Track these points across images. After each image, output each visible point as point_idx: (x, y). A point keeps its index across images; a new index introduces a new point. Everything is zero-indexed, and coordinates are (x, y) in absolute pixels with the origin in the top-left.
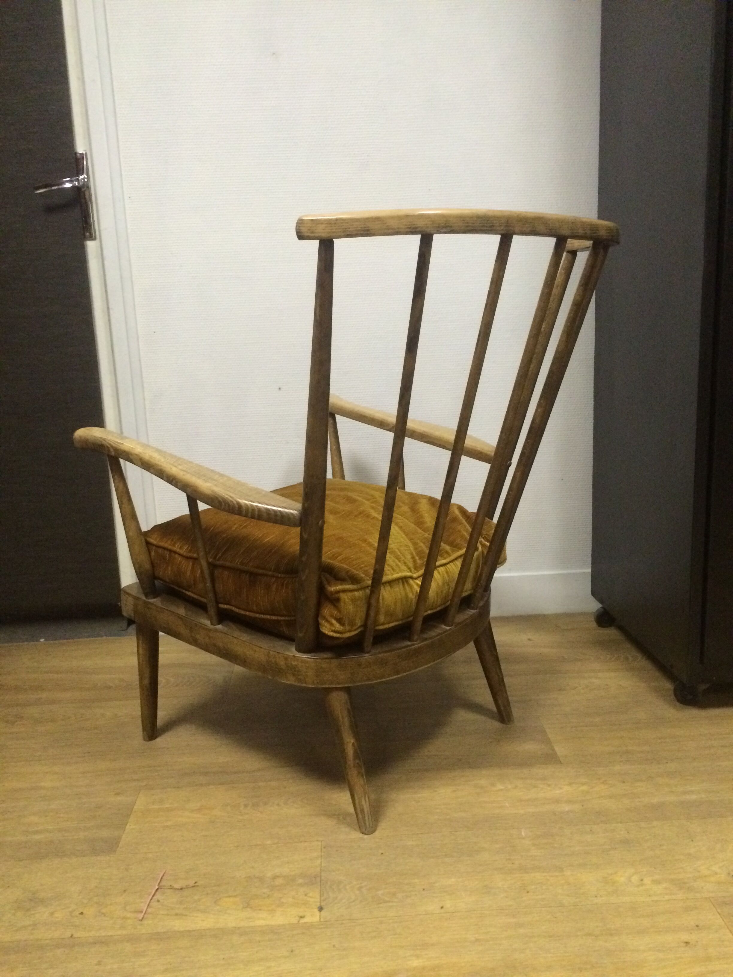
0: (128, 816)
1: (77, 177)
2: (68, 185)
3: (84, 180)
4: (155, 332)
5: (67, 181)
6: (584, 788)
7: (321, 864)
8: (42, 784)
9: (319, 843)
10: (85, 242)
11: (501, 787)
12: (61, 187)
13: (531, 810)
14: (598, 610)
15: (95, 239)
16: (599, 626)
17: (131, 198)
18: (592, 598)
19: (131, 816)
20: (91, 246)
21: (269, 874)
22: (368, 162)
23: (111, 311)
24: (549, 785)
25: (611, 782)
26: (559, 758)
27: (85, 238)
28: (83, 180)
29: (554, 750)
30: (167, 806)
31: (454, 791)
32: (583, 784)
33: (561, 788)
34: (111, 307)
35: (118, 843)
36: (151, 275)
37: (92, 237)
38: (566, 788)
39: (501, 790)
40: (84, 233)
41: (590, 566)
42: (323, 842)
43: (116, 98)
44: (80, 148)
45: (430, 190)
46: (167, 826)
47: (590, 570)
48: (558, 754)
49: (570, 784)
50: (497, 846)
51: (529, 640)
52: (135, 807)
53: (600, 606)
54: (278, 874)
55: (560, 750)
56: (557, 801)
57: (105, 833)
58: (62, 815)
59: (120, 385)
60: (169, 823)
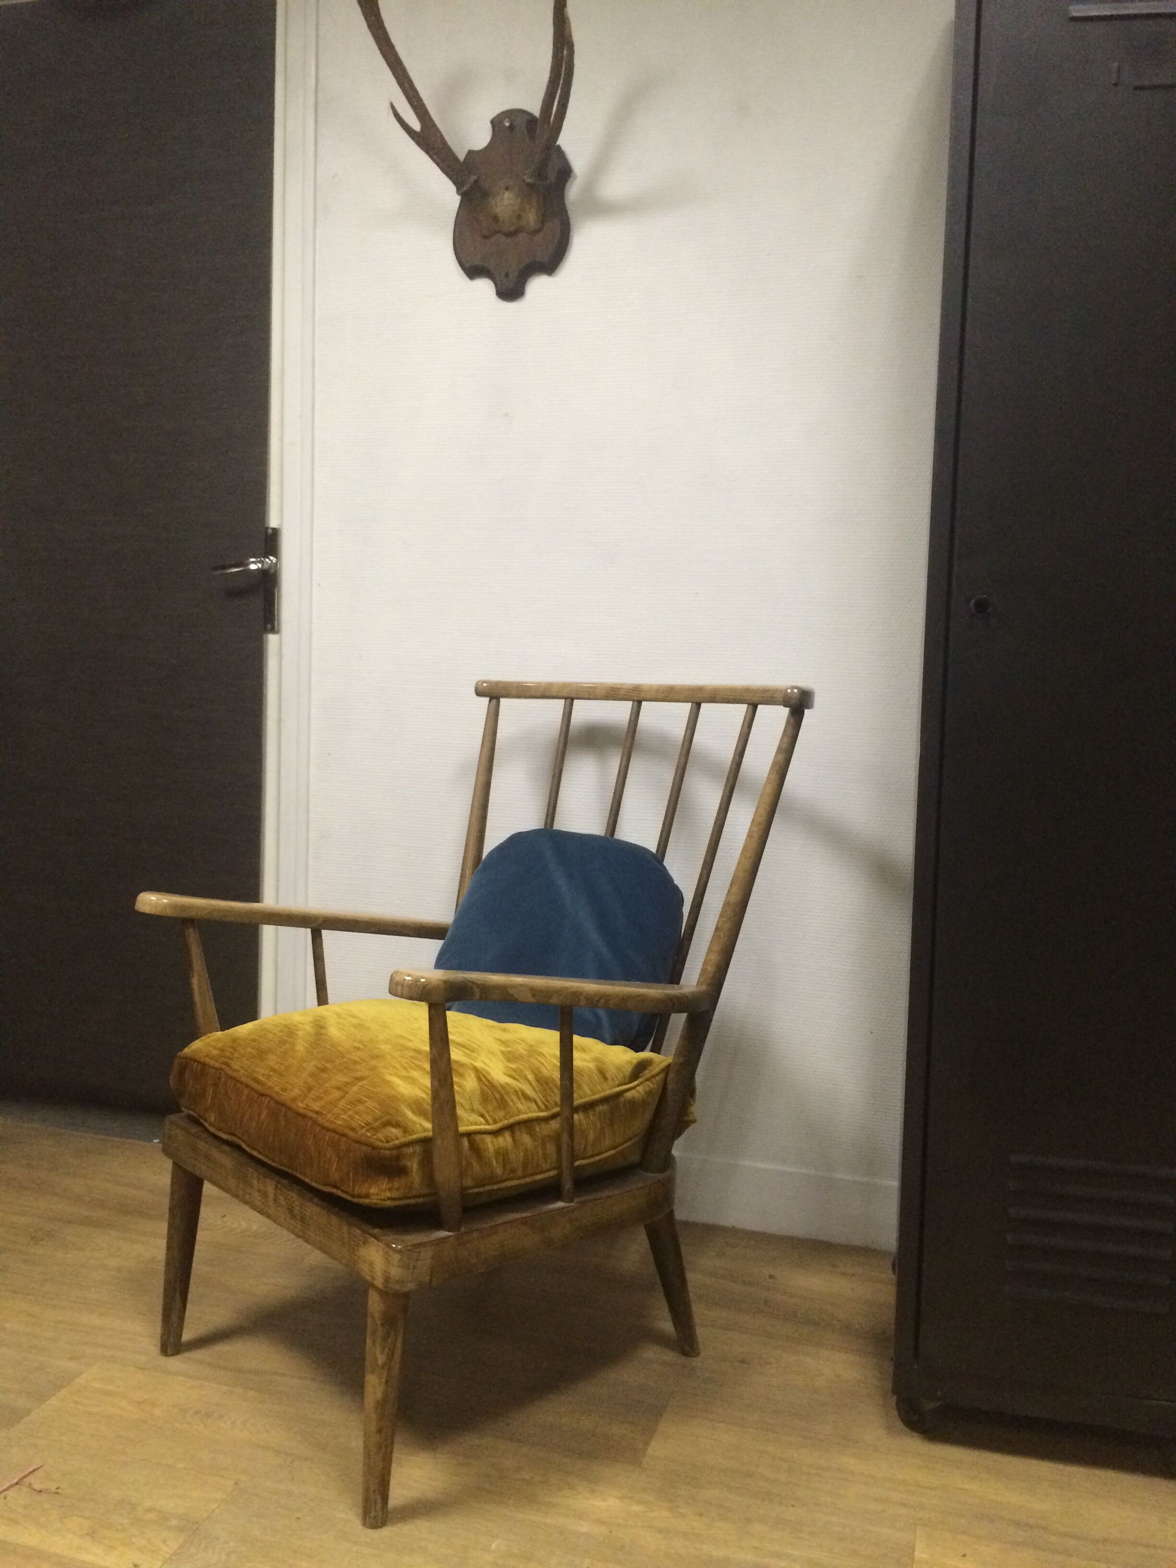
0: (61, 1388)
1: (263, 559)
2: (253, 567)
3: (275, 562)
5: (253, 562)
7: (215, 1510)
10: (265, 636)
12: (245, 568)
19: (64, 1389)
21: (147, 1504)
28: (273, 563)
30: (112, 1388)
35: (23, 1418)
37: (274, 630)
44: (273, 521)
52: (77, 1379)
54: (156, 1507)
57: (20, 1402)
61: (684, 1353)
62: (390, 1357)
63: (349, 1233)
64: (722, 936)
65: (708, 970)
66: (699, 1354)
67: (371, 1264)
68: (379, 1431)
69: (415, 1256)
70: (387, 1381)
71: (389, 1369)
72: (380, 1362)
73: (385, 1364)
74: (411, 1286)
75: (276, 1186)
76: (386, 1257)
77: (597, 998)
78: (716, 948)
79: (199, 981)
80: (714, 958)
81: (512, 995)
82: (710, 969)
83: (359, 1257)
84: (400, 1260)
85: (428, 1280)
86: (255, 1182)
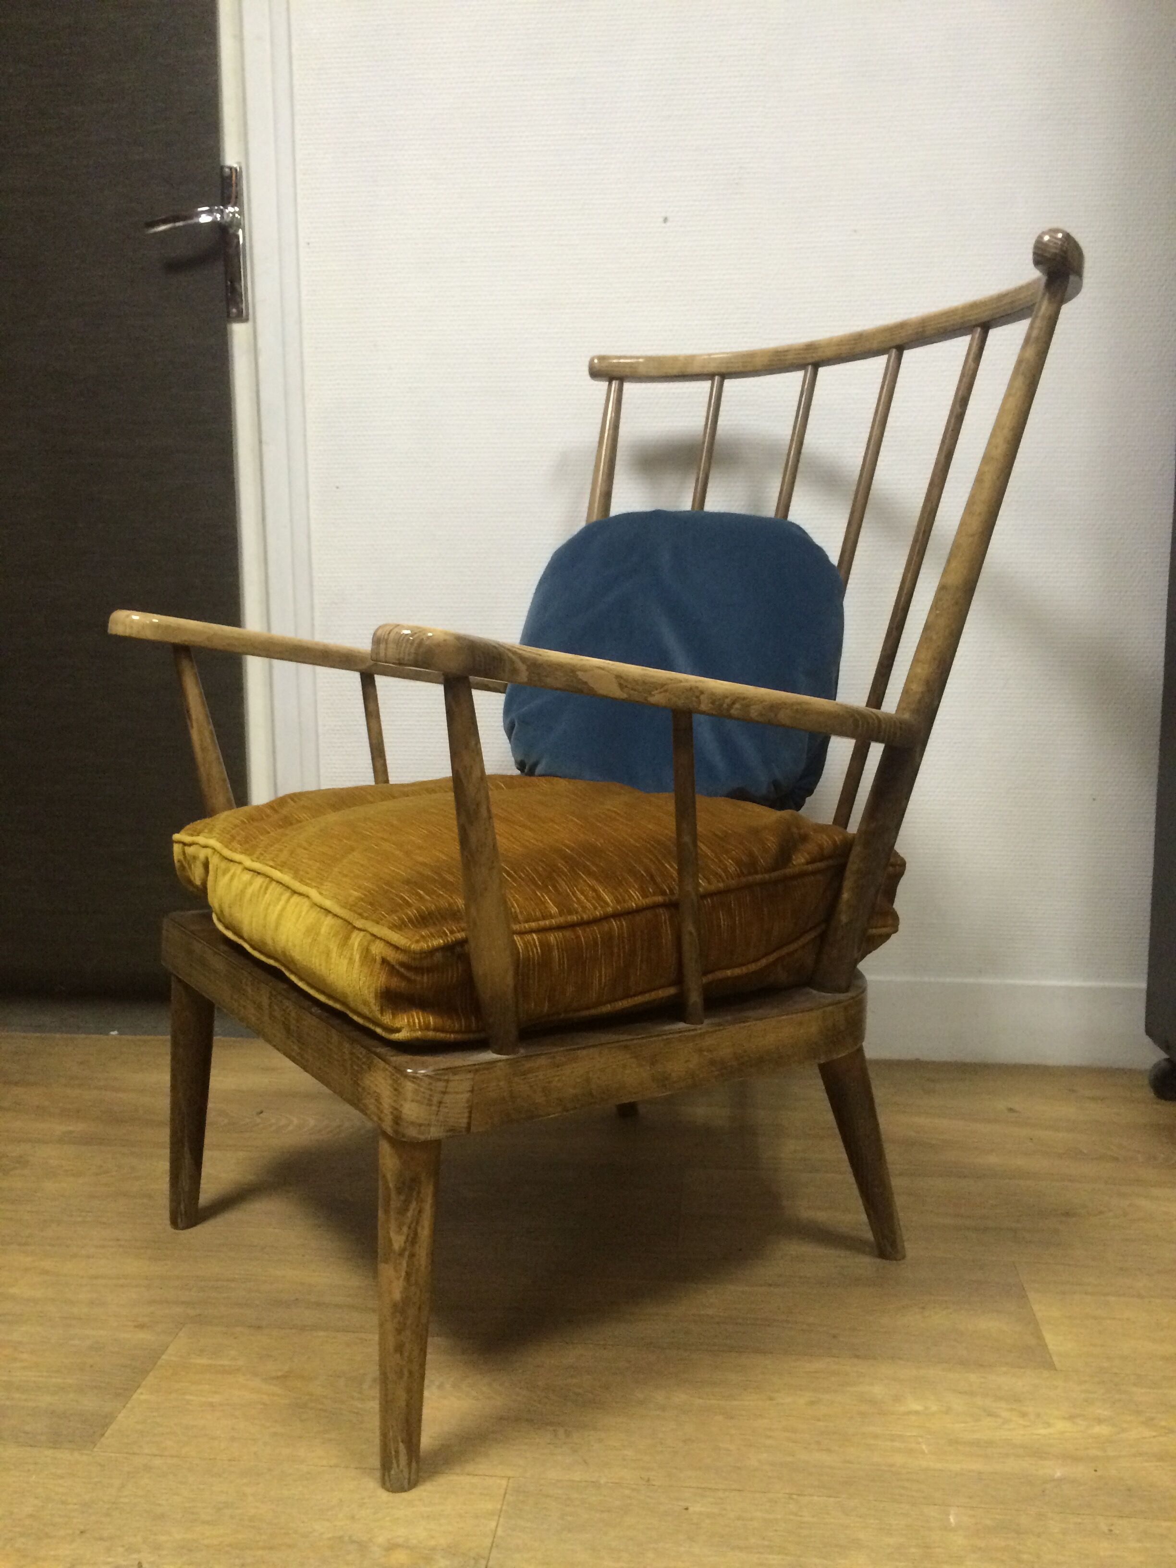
0: (145, 1373)
1: (222, 207)
2: (205, 219)
3: (234, 215)
4: (338, 488)
5: (204, 212)
6: (1103, 1430)
7: (496, 1530)
8: (12, 1291)
9: (504, 1482)
10: (228, 326)
11: (918, 1407)
12: (190, 222)
13: (977, 1466)
14: (1156, 1066)
15: (246, 320)
16: (1158, 1097)
17: (310, 245)
18: (1147, 1040)
19: (151, 1374)
20: (239, 332)
22: (740, 179)
23: (265, 448)
24: (1024, 1415)
25: (1163, 1423)
26: (1051, 1357)
27: (230, 318)
28: (231, 215)
29: (1040, 1338)
30: (225, 1362)
31: (812, 1403)
32: (1099, 1421)
33: (1048, 1425)
34: (264, 438)
35: (106, 1426)
36: (338, 384)
37: (242, 317)
38: (1061, 1425)
39: (917, 1413)
40: (228, 307)
41: (1146, 976)
42: (511, 1481)
43: (295, 67)
44: (231, 158)
45: (855, 231)
46: (211, 1405)
47: (1144, 985)
48: (1050, 1347)
49: (1071, 1418)
50: (891, 1541)
51: (1011, 1110)
52: (163, 1357)
53: (1162, 1055)
54: (400, 1541)
55: (1053, 1341)
56: (1038, 1452)
57: (89, 1403)
58: (25, 1356)
59: (273, 580)
60: (216, 1399)
61: (883, 1254)
62: (413, 1239)
63: (352, 1054)
64: (935, 637)
65: (912, 690)
66: (904, 1257)
67: (378, 1099)
68: (399, 1348)
69: (440, 1085)
70: (408, 1274)
71: (412, 1255)
72: (396, 1246)
73: (404, 1250)
74: (435, 1133)
75: (271, 992)
76: (395, 1086)
77: (728, 701)
78: (926, 655)
79: (200, 732)
80: (923, 671)
81: (586, 683)
82: (917, 688)
83: (364, 1089)
84: (416, 1091)
85: (464, 1125)
86: (249, 989)
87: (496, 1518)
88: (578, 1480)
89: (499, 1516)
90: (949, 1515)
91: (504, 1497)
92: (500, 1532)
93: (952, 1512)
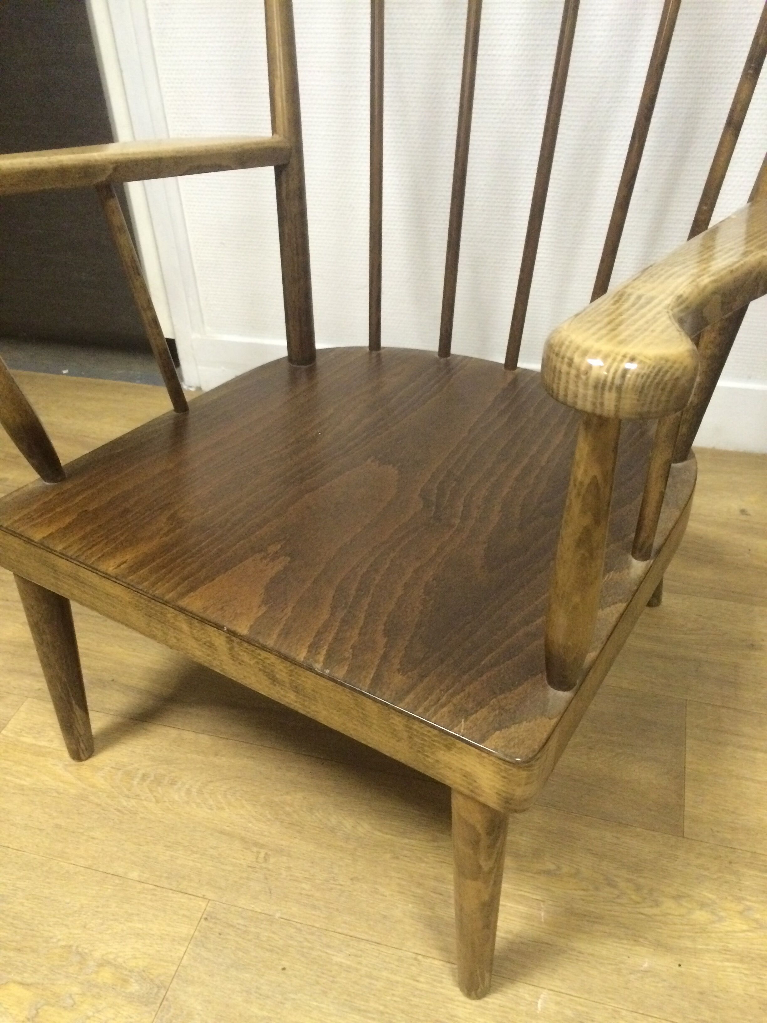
26: (683, 821)
29: (683, 798)
48: (686, 809)
71: (497, 870)
72: (486, 868)
73: (493, 868)
76: (504, 774)
87: (186, 944)
88: (260, 911)
89: (189, 943)
90: (538, 998)
91: (200, 921)
92: (185, 962)
93: (542, 996)
